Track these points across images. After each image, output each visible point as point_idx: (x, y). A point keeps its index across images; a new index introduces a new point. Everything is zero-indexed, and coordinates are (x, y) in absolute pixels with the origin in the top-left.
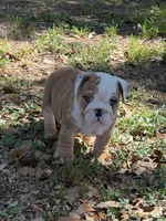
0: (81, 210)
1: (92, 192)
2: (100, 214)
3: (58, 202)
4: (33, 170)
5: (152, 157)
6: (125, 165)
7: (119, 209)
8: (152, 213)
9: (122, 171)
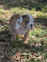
0: (16, 55)
1: (21, 50)
2: (22, 56)
3: (9, 52)
4: (4, 43)
5: (40, 43)
6: (32, 44)
7: (28, 56)
8: (38, 58)
9: (31, 46)
